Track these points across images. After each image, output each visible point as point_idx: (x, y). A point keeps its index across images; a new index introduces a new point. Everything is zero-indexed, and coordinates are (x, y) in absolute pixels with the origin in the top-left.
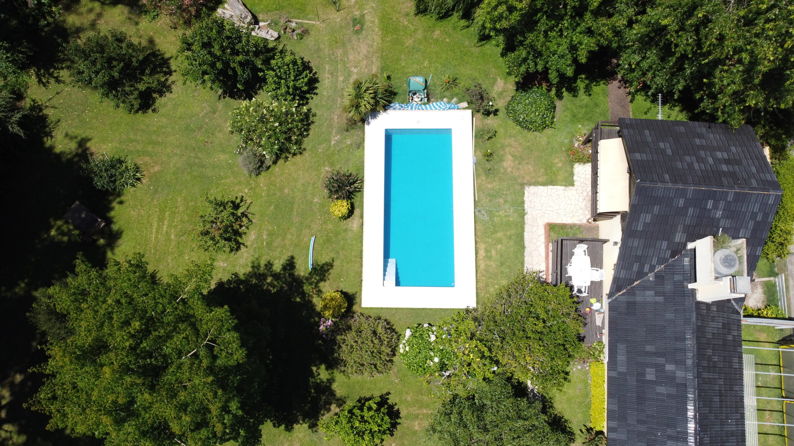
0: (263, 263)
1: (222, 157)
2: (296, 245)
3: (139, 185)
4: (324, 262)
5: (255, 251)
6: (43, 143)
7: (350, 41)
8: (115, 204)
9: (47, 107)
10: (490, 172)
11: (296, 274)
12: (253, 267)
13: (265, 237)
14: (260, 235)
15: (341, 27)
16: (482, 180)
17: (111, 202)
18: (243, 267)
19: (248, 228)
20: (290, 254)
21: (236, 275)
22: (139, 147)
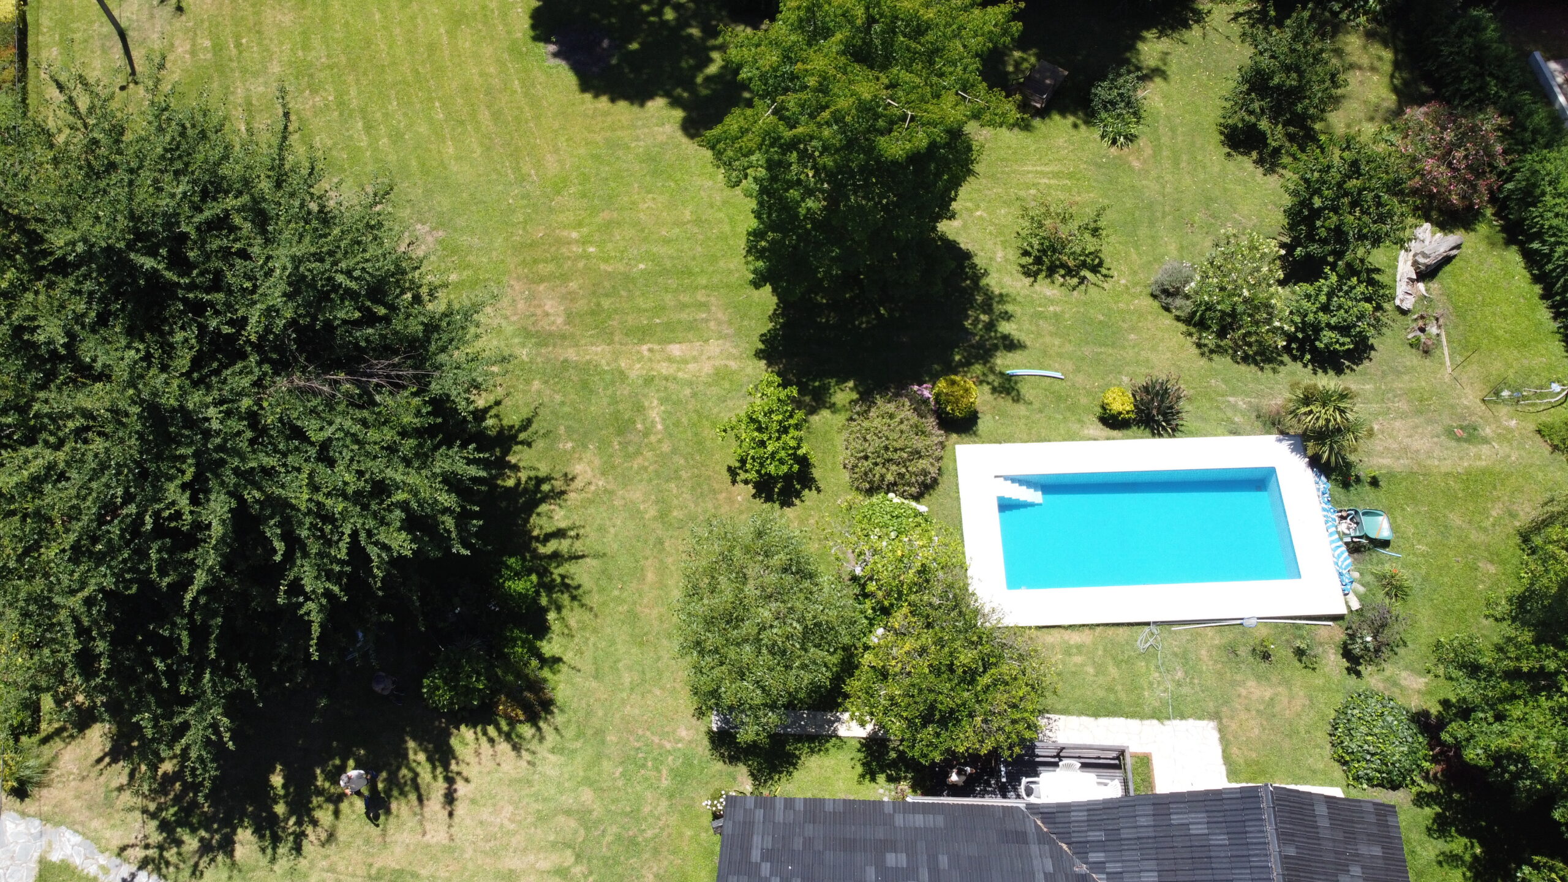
0: (1009, 308)
1: (1173, 249)
2: (1045, 352)
3: (1106, 143)
4: (1023, 391)
5: (1026, 297)
6: (1148, 29)
7: (1429, 421)
8: (1071, 119)
9: (1204, 28)
10: (1231, 656)
11: (998, 354)
12: (1001, 295)
13: (1051, 309)
14: (1052, 302)
15: (1452, 407)
16: (1212, 638)
17: (1074, 114)
18: (999, 283)
19: (1062, 285)
20: (1028, 343)
21: (986, 273)
22: (1164, 140)
